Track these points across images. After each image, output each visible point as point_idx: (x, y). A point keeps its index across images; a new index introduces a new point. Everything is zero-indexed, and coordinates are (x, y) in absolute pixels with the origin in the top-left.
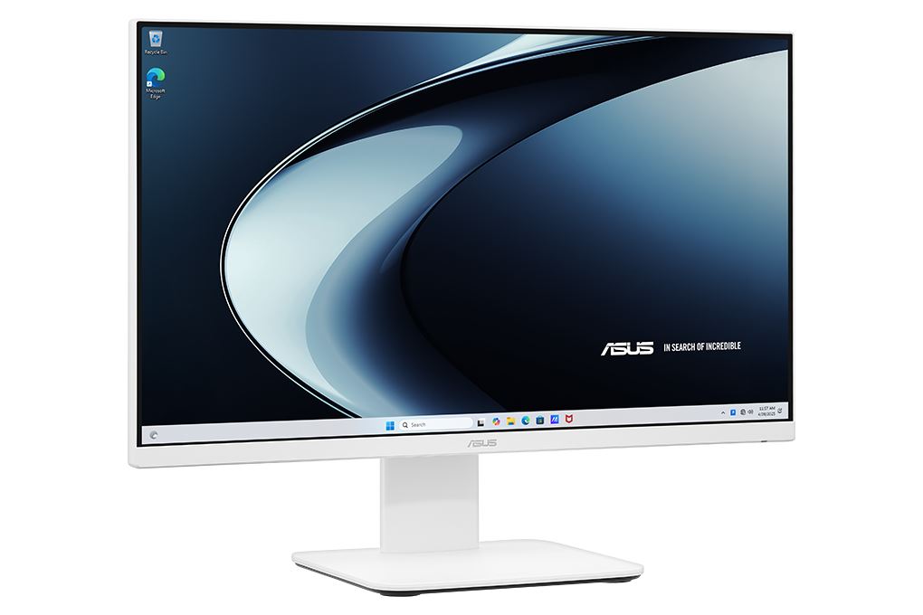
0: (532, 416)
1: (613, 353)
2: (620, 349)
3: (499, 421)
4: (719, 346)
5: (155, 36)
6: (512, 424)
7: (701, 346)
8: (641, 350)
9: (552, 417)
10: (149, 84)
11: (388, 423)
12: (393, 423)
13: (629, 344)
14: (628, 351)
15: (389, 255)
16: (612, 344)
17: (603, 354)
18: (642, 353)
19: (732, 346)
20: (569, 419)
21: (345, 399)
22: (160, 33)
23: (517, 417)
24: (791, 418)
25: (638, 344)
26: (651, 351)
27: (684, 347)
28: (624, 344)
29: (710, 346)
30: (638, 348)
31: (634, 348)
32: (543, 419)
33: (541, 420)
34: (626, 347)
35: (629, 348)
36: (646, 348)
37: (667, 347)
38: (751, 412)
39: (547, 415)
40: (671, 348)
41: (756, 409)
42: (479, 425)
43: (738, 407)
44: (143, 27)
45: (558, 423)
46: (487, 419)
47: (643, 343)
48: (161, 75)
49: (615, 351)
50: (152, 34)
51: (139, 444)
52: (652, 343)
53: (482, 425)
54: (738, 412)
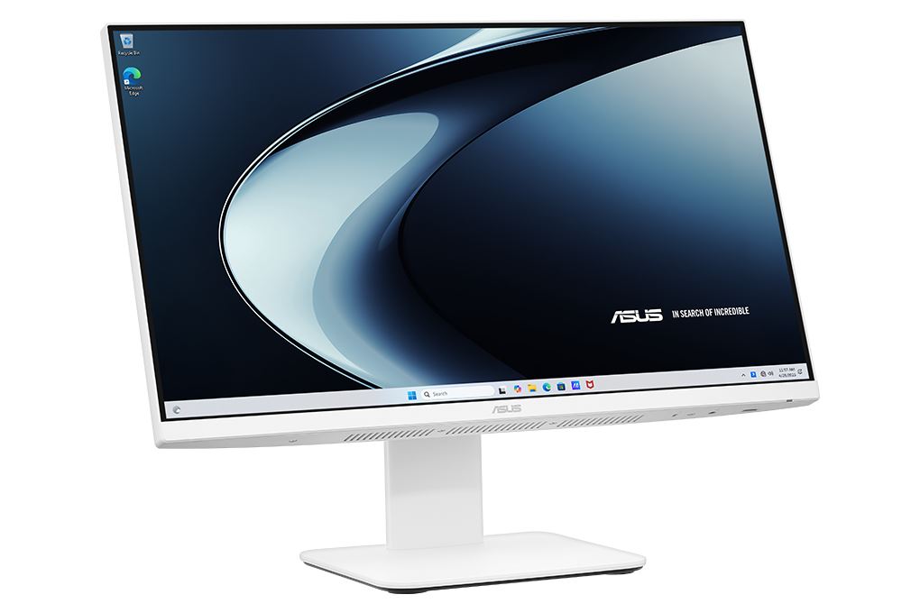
0: (553, 383)
1: (622, 321)
2: (629, 317)
3: (520, 389)
4: (728, 311)
5: (126, 39)
6: (534, 390)
7: (709, 312)
8: (650, 317)
9: (573, 383)
10: (127, 82)
11: (409, 393)
12: (414, 393)
13: (637, 311)
14: (637, 318)
15: (385, 234)
16: (620, 312)
17: (614, 321)
18: (652, 320)
19: (740, 311)
20: (590, 385)
21: (360, 369)
22: (130, 36)
23: (538, 383)
24: (812, 378)
25: (646, 311)
26: (661, 318)
27: (692, 313)
28: (632, 312)
29: (718, 312)
30: (647, 315)
31: (642, 316)
32: (564, 385)
33: (561, 387)
34: (635, 315)
35: (637, 315)
36: (654, 315)
37: (676, 314)
38: (771, 373)
39: (567, 381)
40: (680, 314)
41: (776, 370)
42: (501, 393)
43: (758, 369)
44: (113, 30)
45: (579, 388)
46: (508, 386)
47: (651, 311)
48: (137, 74)
49: (624, 318)
50: (123, 36)
51: (164, 418)
52: (660, 311)
53: (504, 393)
54: (758, 374)
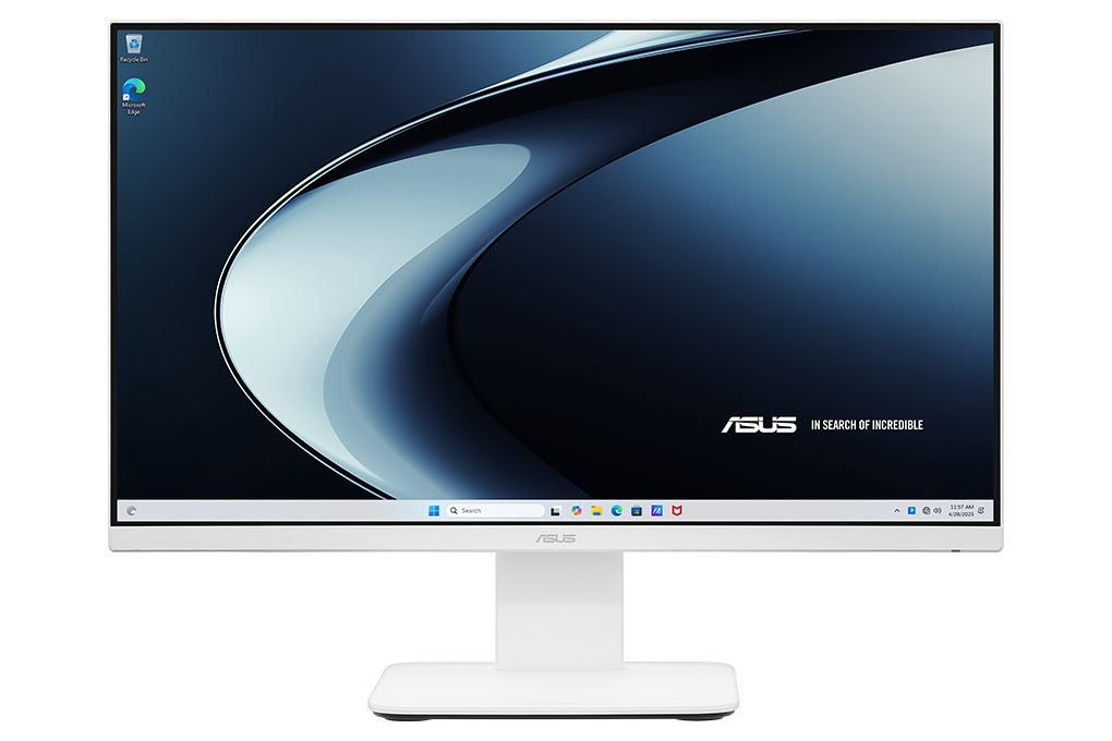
0: (626, 506)
1: (738, 430)
2: (751, 425)
3: (580, 511)
4: (891, 424)
5: (133, 41)
6: (598, 514)
7: (864, 425)
8: (779, 427)
9: (653, 507)
10: (126, 97)
11: (431, 507)
12: (437, 508)
13: (761, 419)
14: (760, 428)
15: (432, 303)
16: (737, 419)
17: (725, 430)
18: (780, 431)
19: (911, 425)
20: (677, 511)
21: (374, 476)
22: (139, 38)
23: (605, 507)
24: (997, 522)
25: (774, 419)
26: (794, 428)
27: (840, 425)
28: (755, 419)
29: (878, 425)
30: (774, 425)
31: (768, 424)
32: (641, 509)
33: (637, 511)
34: (757, 423)
35: (761, 424)
36: (786, 425)
37: (816, 425)
38: (938, 511)
39: (646, 505)
40: (822, 425)
41: (945, 508)
42: (553, 514)
43: (919, 504)
44: (118, 30)
45: (661, 515)
46: (565, 507)
47: (781, 419)
48: (141, 86)
49: (742, 427)
50: (129, 38)
51: (114, 522)
52: (794, 419)
53: (558, 514)
54: (919, 511)
